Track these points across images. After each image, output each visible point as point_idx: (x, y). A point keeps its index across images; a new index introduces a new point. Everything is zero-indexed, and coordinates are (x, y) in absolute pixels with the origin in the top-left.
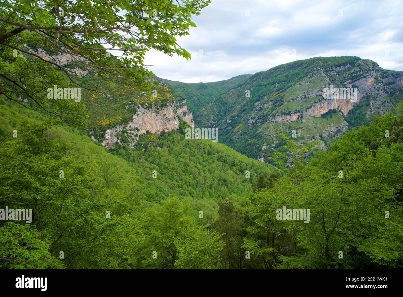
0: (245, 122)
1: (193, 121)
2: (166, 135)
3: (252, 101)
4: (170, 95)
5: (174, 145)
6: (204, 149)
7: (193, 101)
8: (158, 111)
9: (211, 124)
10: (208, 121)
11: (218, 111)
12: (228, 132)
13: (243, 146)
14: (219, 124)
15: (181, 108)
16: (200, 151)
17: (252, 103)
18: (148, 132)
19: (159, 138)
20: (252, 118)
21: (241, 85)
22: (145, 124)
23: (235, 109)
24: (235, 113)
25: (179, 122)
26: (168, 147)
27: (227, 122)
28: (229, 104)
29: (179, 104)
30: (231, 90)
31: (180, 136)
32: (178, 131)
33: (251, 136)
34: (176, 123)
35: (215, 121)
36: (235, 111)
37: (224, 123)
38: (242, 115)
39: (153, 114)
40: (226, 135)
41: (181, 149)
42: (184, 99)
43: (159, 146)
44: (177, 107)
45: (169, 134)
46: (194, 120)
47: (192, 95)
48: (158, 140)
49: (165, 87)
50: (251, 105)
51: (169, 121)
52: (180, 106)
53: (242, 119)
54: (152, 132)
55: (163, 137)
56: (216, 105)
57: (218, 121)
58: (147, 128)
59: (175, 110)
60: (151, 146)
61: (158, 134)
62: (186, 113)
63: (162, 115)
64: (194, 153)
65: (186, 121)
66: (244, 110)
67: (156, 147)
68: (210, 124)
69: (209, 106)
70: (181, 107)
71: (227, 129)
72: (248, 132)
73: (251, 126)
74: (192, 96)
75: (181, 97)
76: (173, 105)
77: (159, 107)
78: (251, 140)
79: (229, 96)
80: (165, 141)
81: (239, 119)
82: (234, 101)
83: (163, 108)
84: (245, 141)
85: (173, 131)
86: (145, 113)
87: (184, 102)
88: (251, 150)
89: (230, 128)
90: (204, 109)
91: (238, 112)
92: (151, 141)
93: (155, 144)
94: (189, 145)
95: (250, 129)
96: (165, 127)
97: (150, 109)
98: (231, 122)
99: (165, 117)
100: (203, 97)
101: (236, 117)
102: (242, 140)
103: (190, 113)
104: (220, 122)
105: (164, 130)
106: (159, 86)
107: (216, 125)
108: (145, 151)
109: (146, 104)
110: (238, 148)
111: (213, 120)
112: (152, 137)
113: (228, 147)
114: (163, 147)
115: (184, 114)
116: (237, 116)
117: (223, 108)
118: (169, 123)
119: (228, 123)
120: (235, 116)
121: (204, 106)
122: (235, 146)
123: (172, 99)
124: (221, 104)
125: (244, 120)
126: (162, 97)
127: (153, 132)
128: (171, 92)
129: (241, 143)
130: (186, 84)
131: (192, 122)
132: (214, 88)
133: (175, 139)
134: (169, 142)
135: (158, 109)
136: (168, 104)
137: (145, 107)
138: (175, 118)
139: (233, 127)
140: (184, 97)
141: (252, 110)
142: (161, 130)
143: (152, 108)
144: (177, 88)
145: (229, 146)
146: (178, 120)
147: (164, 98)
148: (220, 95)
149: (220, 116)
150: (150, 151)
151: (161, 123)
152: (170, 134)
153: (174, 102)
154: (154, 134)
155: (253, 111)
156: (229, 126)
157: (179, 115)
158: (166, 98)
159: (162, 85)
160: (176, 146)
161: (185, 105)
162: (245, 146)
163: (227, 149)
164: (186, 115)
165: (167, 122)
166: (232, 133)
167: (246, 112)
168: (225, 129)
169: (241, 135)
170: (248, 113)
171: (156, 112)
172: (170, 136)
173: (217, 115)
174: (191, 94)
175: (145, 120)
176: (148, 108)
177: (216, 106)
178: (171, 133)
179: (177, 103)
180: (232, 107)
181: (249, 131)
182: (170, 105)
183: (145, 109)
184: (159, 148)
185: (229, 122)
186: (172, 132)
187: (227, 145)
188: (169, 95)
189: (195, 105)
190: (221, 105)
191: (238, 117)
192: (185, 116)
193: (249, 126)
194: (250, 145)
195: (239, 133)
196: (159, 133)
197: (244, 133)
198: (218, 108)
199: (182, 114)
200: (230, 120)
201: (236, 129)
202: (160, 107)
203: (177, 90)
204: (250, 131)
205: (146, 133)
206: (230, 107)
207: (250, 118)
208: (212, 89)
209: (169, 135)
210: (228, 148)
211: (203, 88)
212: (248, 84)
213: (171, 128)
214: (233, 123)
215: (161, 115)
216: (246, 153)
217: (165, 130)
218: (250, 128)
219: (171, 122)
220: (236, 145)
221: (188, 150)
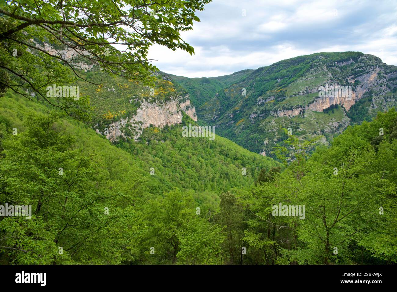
0: (247, 116)
1: (195, 115)
2: (169, 128)
3: (255, 96)
4: (173, 90)
6: (206, 143)
7: (196, 95)
8: (161, 105)
9: (214, 118)
10: (210, 115)
11: (220, 105)
12: (230, 126)
13: (245, 141)
14: (222, 119)
15: (184, 102)
17: (255, 98)
18: (151, 126)
19: (162, 132)
20: (254, 113)
21: (244, 80)
22: (149, 118)
23: (237, 104)
24: (237, 108)
25: (182, 116)
26: (171, 140)
27: (229, 116)
28: (231, 99)
29: (182, 98)
30: (233, 85)
32: (181, 124)
33: (253, 130)
34: (179, 117)
35: (217, 116)
36: (237, 105)
37: (227, 118)
38: (245, 110)
39: (157, 108)
40: (228, 129)
41: (184, 142)
42: (187, 93)
43: (162, 140)
44: (181, 101)
45: (172, 128)
46: (197, 114)
47: (194, 89)
48: (161, 134)
49: (168, 82)
50: (253, 99)
51: (173, 115)
52: (183, 100)
53: (245, 114)
54: (156, 126)
55: (166, 131)
56: (219, 99)
57: (221, 115)
58: (151, 122)
59: (178, 104)
60: (154, 139)
62: (189, 107)
63: (165, 110)
64: (197, 147)
65: (189, 115)
66: (247, 105)
67: (159, 140)
68: (212, 118)
69: (212, 100)
71: (229, 123)
72: (250, 127)
74: (195, 91)
75: (184, 91)
76: (176, 100)
78: (253, 134)
79: (232, 90)
80: (168, 135)
81: (242, 114)
82: (236, 95)
83: (167, 102)
84: (247, 136)
85: (176, 124)
86: (149, 107)
87: (187, 96)
88: (253, 144)
89: (232, 122)
90: (206, 103)
91: (240, 107)
92: (154, 135)
93: (158, 138)
94: (192, 139)
95: (253, 124)
96: (168, 121)
97: (154, 103)
98: (233, 117)
99: (168, 111)
100: (206, 92)
101: (239, 112)
102: (244, 134)
103: (193, 107)
104: (222, 117)
105: (167, 124)
106: (163, 80)
107: (219, 119)
108: (148, 144)
109: (150, 98)
110: (240, 142)
111: (215, 115)
112: (156, 130)
113: (230, 141)
114: (166, 141)
115: (187, 108)
116: (239, 110)
117: (226, 103)
118: (172, 117)
119: (231, 118)
120: (237, 111)
121: (206, 100)
122: (237, 141)
123: (176, 93)
124: (224, 98)
125: (246, 115)
126: (166, 91)
128: (174, 87)
129: (243, 138)
130: (189, 79)
132: (216, 83)
133: (178, 132)
134: (172, 136)
135: (161, 103)
136: (171, 98)
137: (149, 101)
138: (178, 112)
139: (235, 122)
140: (187, 91)
141: (254, 105)
142: (165, 124)
144: (180, 83)
145: (231, 140)
146: (181, 114)
147: (168, 92)
148: (223, 90)
149: (223, 111)
150: (154, 144)
151: (165, 117)
152: (173, 128)
153: (178, 96)
154: (158, 128)
155: (255, 106)
157: (182, 109)
158: (170, 92)
159: (165, 80)
160: (179, 140)
161: (188, 99)
162: (247, 141)
163: (229, 143)
164: (189, 109)
165: (170, 116)
166: (235, 127)
167: (249, 106)
168: (227, 123)
169: (243, 129)
170: (251, 108)
171: (160, 106)
172: (173, 129)
173: (220, 109)
174: (194, 88)
175: (148, 114)
176: (152, 102)
177: (218, 101)
178: (174, 126)
179: (180, 98)
180: (234, 102)
181: (251, 125)
182: (173, 99)
183: (149, 103)
184: (162, 141)
185: (232, 116)
186: (175, 126)
187: (230, 139)
188: (172, 90)
189: (198, 100)
190: (223, 99)
191: (241, 111)
193: (252, 120)
194: (252, 139)
195: (241, 128)
196: (162, 127)
197: (246, 127)
198: (221, 102)
199: (185, 108)
200: (232, 114)
201: (238, 123)
202: (163, 101)
203: (181, 84)
204: (252, 125)
205: (149, 127)
206: (233, 102)
207: (252, 113)
208: (215, 84)
209: (172, 129)
210: (230, 142)
211: (206, 82)
212: (250, 79)
213: (175, 122)
214: (235, 117)
215: (164, 109)
216: (247, 147)
217: (168, 124)
218: (252, 122)
220: (238, 139)
221: (191, 143)
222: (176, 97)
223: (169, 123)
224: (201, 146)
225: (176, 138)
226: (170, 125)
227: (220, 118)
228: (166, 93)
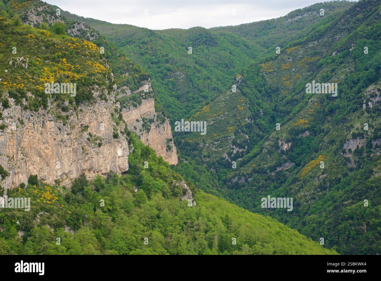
0: (334, 147)
1: (172, 144)
2: (89, 189)
3: (355, 83)
4: (102, 67)
5: (113, 220)
6: (206, 232)
7: (174, 85)
8: (64, 114)
9: (230, 154)
10: (220, 146)
11: (249, 113)
12: (282, 179)
13: (329, 223)
14: (255, 156)
15: (135, 106)
16: (195, 239)
17: (355, 89)
18: (33, 180)
19: (67, 199)
20: (355, 136)
21: (321, 35)
22: (25, 155)
23: (302, 108)
24: (302, 121)
25: (130, 148)
26: (96, 226)
27: (278, 148)
28: (283, 93)
29: (129, 92)
30: (289, 51)
31: (132, 192)
32: (125, 176)
33: (352, 190)
34: (120, 152)
35: (240, 146)
36: (302, 113)
37: (270, 153)
38: (326, 126)
39: (50, 125)
40: (276, 187)
41: (135, 232)
42: (144, 78)
43: (68, 224)
44: (124, 104)
45: (99, 187)
46: (178, 144)
47: (168, 65)
48: (64, 205)
49: (86, 42)
50: (352, 94)
51: (100, 145)
52: (134, 99)
53: (326, 139)
54: (47, 182)
55: (80, 197)
56: (244, 94)
57: (251, 144)
58: (31, 168)
59: (116, 111)
60: (43, 223)
61: (64, 188)
62: (151, 121)
63: (77, 130)
64: (177, 245)
65: (153, 146)
66: (332, 111)
67: (57, 226)
68: (225, 155)
69: (222, 98)
70: (136, 102)
71: (279, 169)
72: (343, 180)
73: (352, 160)
74: (169, 70)
75: (136, 71)
76: (112, 97)
77: (67, 103)
78: (353, 203)
79: (284, 67)
80: (85, 209)
81: (317, 139)
82: (298, 82)
83: (81, 107)
84: (336, 208)
85: (111, 176)
86: (26, 121)
87: (146, 88)
88: (353, 233)
89: (289, 165)
90: (206, 109)
91: (312, 118)
92: (42, 209)
93: (54, 218)
94: (162, 220)
95: (351, 170)
96: (86, 166)
97: (41, 111)
98: (291, 149)
99: (86, 135)
100: (205, 72)
101: (307, 133)
102: (326, 202)
103: (163, 121)
104: (256, 150)
105: (83, 175)
106: (69, 37)
107: (246, 157)
108: (25, 239)
109: (29, 94)
110: (313, 229)
111: (234, 143)
112: (48, 195)
113: (282, 225)
114: (79, 228)
115: (147, 123)
116: (308, 129)
117: (267, 105)
118: (97, 153)
119: (283, 152)
120: (303, 131)
121: (205, 97)
122: (304, 224)
123: (109, 79)
124: (260, 91)
125: (332, 142)
126: (78, 72)
127: (50, 181)
128: (106, 58)
129: (324, 214)
130: (151, 33)
131: (169, 148)
132: (235, 43)
133: (117, 201)
134: (99, 212)
135: (65, 109)
136: (96, 94)
137: (25, 103)
138: (116, 136)
139: (298, 165)
140: (144, 70)
141: (355, 110)
142: (75, 175)
143: (45, 107)
144: (123, 45)
145: (286, 222)
146: (125, 144)
147: (85, 75)
148: (256, 65)
149: (257, 131)
150: (41, 238)
151: (75, 151)
152: (103, 186)
153: (115, 86)
154: (54, 188)
155: (357, 114)
156: (286, 161)
157: (130, 128)
158: (90, 75)
159: (76, 36)
160: (121, 224)
161: (147, 96)
162: (337, 223)
163: (278, 233)
164: (153, 126)
165: (92, 151)
166: (295, 181)
167: (338, 116)
168: (273, 169)
169: (322, 187)
170: (344, 120)
171: (59, 117)
172: (102, 191)
173: (248, 126)
174: (167, 61)
175: (25, 144)
176: (34, 107)
177: (243, 99)
178: (103, 182)
179: (123, 92)
180: (292, 102)
181: (345, 175)
182: (101, 96)
183: (26, 108)
184: (66, 230)
185: (285, 147)
186: (107, 181)
187: (281, 220)
188: (99, 67)
189: (178, 98)
190: (259, 95)
191: (314, 131)
192: (148, 130)
193: (348, 160)
194: (352, 218)
195: (317, 183)
196: (67, 183)
197: (330, 181)
198: (252, 103)
199: (140, 125)
200: (288, 141)
201: (306, 170)
202: (71, 102)
203: (125, 50)
204: (350, 174)
205: (26, 183)
206: (288, 103)
207: (350, 136)
208: (232, 48)
209: (98, 190)
210: (281, 228)
211: (205, 43)
212: (341, 31)
213: (106, 168)
214: (297, 150)
215: (73, 128)
216: (337, 243)
217: (87, 173)
218: (349, 166)
219: (105, 149)
220: (307, 218)
221: (160, 235)
222: (110, 88)
223: (89, 170)
224: (192, 243)
225: (110, 218)
226: (90, 176)
227: (251, 154)
228: (77, 76)
